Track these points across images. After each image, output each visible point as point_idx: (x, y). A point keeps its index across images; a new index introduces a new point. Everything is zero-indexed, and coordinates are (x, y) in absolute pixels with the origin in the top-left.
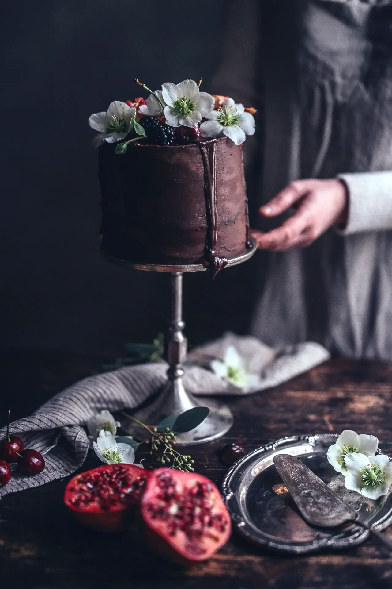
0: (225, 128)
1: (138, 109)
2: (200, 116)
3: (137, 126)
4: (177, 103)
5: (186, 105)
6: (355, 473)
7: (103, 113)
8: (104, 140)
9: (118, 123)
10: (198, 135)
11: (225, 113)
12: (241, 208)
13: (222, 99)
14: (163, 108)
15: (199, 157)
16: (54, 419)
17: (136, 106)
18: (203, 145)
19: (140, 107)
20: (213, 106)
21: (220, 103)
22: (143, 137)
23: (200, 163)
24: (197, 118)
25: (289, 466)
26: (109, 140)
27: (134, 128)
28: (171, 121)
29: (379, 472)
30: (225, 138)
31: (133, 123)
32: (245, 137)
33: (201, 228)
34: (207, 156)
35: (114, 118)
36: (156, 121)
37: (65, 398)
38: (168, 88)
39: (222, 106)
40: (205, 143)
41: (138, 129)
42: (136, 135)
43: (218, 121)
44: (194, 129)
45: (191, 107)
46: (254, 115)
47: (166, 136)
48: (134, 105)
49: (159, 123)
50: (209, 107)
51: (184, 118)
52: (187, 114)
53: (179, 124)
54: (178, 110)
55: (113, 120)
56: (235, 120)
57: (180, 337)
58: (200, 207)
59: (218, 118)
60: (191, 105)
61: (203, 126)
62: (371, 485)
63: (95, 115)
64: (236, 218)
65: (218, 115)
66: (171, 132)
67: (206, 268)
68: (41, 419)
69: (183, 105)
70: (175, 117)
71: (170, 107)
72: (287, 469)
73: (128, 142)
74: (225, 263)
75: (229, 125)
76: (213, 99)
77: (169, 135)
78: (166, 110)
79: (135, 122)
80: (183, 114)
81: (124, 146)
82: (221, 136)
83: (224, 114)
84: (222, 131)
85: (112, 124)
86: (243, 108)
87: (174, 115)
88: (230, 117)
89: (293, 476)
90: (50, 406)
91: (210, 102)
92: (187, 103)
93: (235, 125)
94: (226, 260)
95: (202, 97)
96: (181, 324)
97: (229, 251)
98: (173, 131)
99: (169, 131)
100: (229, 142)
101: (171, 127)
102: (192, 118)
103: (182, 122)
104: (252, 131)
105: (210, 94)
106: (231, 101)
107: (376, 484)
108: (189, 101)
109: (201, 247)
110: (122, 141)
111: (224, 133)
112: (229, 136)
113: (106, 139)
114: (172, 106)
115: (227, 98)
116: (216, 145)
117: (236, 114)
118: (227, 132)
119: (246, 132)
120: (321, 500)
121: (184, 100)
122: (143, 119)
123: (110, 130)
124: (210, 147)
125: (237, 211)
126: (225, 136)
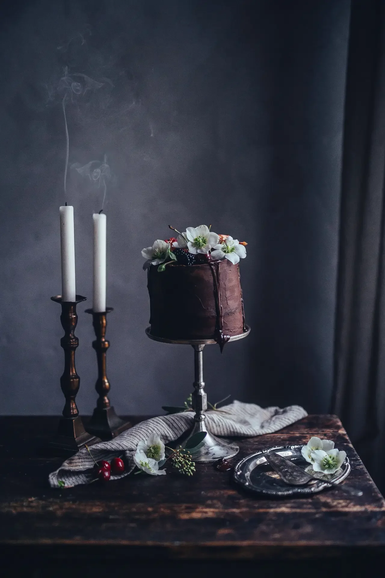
0: (226, 254)
1: (171, 244)
2: (210, 247)
3: (171, 254)
4: (196, 240)
5: (201, 240)
6: (319, 462)
7: (150, 248)
8: (151, 264)
9: (159, 253)
10: (209, 258)
11: (227, 245)
12: (239, 305)
13: (225, 237)
14: (187, 243)
15: (210, 271)
16: (121, 444)
17: (171, 243)
18: (212, 265)
19: (173, 243)
20: (218, 241)
21: (224, 239)
22: (175, 261)
23: (211, 275)
24: (208, 248)
25: (274, 458)
26: (154, 263)
27: (169, 255)
28: (192, 250)
29: (333, 458)
30: (226, 260)
31: (168, 253)
32: (239, 259)
33: (213, 316)
34: (215, 271)
35: (157, 250)
36: (183, 251)
37: (128, 434)
38: (190, 231)
39: (225, 241)
40: (213, 263)
41: (172, 256)
42: (171, 260)
43: (222, 250)
44: (206, 255)
45: (204, 242)
46: (245, 246)
47: (189, 260)
48: (170, 242)
49: (185, 253)
50: (216, 241)
51: (200, 249)
52: (202, 246)
53: (197, 252)
54: (197, 244)
55: (156, 252)
56: (233, 249)
57: (202, 392)
58: (212, 303)
59: (222, 249)
60: (205, 240)
61: (212, 253)
62: (330, 467)
63: (145, 249)
64: (235, 311)
65: (222, 247)
66: (192, 257)
67: (216, 341)
68: (113, 443)
69: (199, 240)
70: (195, 248)
71: (191, 242)
72: (272, 459)
73: (166, 264)
74: (228, 339)
75: (229, 252)
76: (219, 237)
77: (191, 259)
78: (189, 244)
79: (170, 252)
80: (199, 246)
81: (164, 267)
82: (224, 258)
83: (225, 245)
84: (224, 256)
85: (156, 254)
86: (238, 242)
87: (194, 247)
88: (230, 248)
89: (276, 463)
90: (119, 438)
91: (216, 238)
92: (202, 239)
93: (233, 252)
94: (228, 337)
95: (211, 235)
96: (203, 384)
97: (231, 332)
98: (194, 256)
99: (191, 257)
100: (229, 263)
101: (192, 254)
102: (205, 248)
103: (199, 251)
104: (244, 256)
105: (217, 234)
106: (230, 238)
107: (332, 465)
108: (203, 238)
109: (213, 329)
110: (162, 264)
111: (226, 257)
112: (229, 259)
113: (152, 263)
114: (193, 241)
115: (228, 236)
116: (221, 264)
117: (233, 245)
118: (228, 257)
119: (240, 256)
120: (295, 473)
121: (200, 238)
122: (174, 250)
123: (154, 259)
124: (217, 265)
125: (237, 306)
126: (226, 259)
